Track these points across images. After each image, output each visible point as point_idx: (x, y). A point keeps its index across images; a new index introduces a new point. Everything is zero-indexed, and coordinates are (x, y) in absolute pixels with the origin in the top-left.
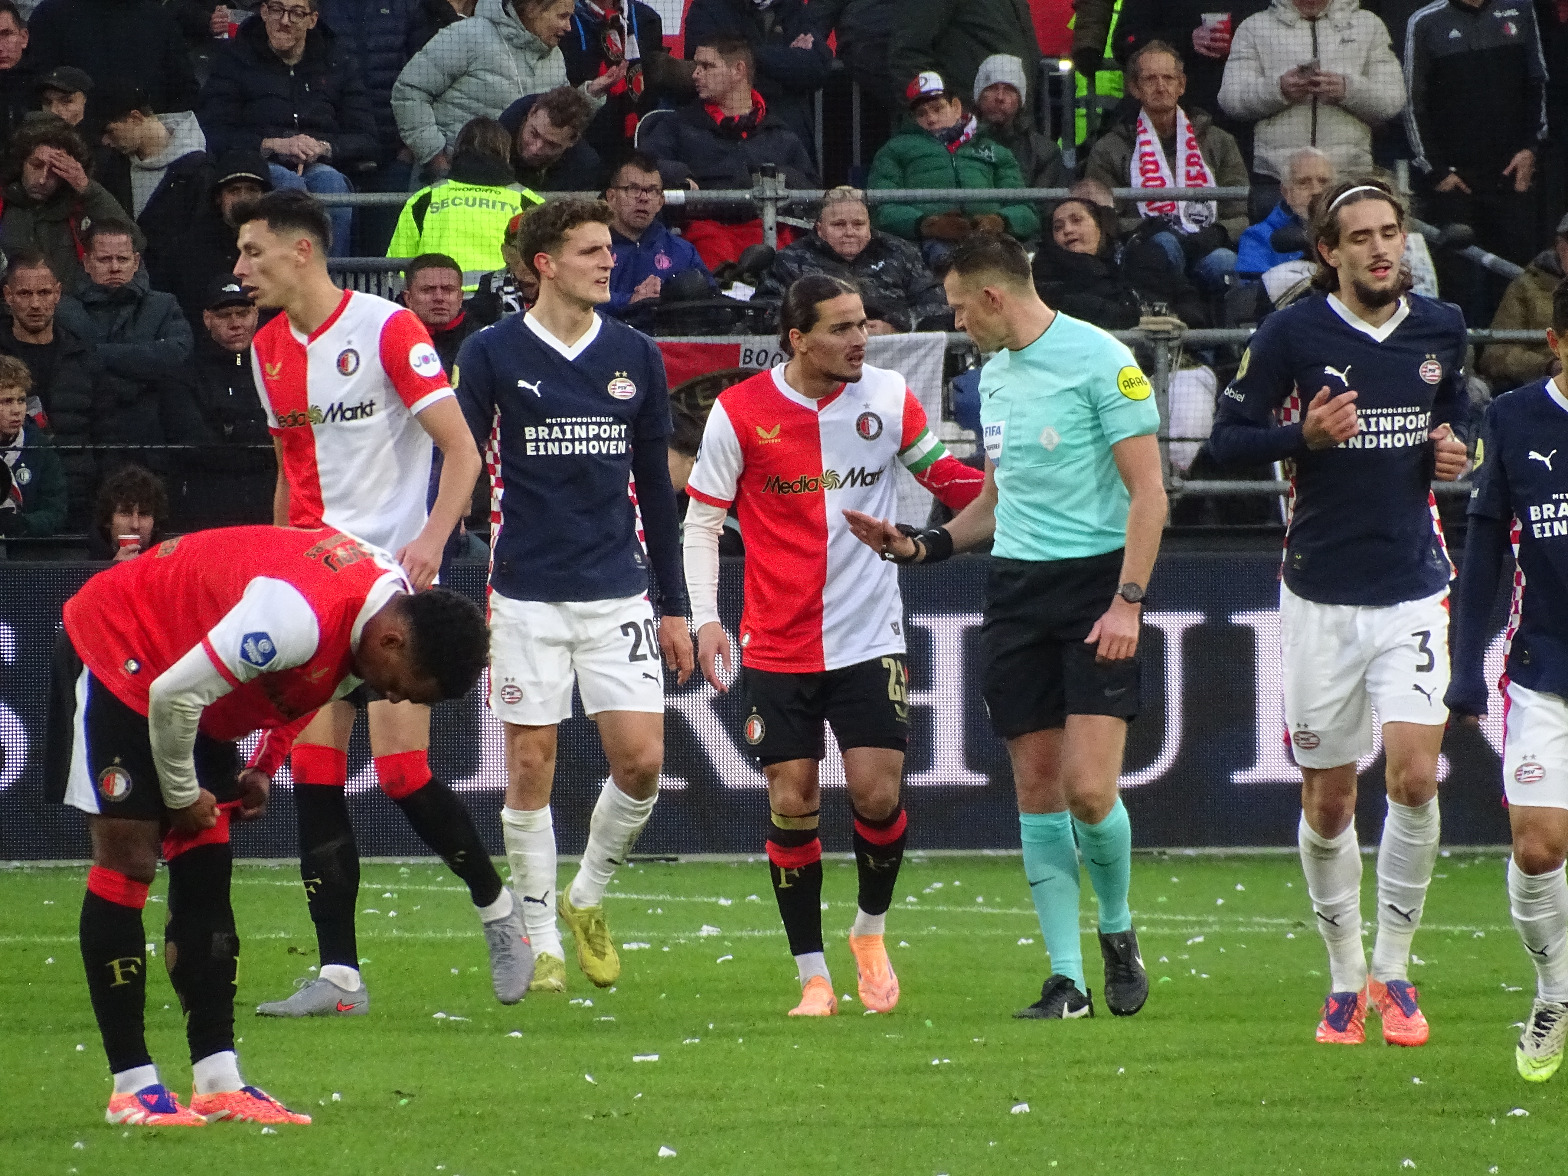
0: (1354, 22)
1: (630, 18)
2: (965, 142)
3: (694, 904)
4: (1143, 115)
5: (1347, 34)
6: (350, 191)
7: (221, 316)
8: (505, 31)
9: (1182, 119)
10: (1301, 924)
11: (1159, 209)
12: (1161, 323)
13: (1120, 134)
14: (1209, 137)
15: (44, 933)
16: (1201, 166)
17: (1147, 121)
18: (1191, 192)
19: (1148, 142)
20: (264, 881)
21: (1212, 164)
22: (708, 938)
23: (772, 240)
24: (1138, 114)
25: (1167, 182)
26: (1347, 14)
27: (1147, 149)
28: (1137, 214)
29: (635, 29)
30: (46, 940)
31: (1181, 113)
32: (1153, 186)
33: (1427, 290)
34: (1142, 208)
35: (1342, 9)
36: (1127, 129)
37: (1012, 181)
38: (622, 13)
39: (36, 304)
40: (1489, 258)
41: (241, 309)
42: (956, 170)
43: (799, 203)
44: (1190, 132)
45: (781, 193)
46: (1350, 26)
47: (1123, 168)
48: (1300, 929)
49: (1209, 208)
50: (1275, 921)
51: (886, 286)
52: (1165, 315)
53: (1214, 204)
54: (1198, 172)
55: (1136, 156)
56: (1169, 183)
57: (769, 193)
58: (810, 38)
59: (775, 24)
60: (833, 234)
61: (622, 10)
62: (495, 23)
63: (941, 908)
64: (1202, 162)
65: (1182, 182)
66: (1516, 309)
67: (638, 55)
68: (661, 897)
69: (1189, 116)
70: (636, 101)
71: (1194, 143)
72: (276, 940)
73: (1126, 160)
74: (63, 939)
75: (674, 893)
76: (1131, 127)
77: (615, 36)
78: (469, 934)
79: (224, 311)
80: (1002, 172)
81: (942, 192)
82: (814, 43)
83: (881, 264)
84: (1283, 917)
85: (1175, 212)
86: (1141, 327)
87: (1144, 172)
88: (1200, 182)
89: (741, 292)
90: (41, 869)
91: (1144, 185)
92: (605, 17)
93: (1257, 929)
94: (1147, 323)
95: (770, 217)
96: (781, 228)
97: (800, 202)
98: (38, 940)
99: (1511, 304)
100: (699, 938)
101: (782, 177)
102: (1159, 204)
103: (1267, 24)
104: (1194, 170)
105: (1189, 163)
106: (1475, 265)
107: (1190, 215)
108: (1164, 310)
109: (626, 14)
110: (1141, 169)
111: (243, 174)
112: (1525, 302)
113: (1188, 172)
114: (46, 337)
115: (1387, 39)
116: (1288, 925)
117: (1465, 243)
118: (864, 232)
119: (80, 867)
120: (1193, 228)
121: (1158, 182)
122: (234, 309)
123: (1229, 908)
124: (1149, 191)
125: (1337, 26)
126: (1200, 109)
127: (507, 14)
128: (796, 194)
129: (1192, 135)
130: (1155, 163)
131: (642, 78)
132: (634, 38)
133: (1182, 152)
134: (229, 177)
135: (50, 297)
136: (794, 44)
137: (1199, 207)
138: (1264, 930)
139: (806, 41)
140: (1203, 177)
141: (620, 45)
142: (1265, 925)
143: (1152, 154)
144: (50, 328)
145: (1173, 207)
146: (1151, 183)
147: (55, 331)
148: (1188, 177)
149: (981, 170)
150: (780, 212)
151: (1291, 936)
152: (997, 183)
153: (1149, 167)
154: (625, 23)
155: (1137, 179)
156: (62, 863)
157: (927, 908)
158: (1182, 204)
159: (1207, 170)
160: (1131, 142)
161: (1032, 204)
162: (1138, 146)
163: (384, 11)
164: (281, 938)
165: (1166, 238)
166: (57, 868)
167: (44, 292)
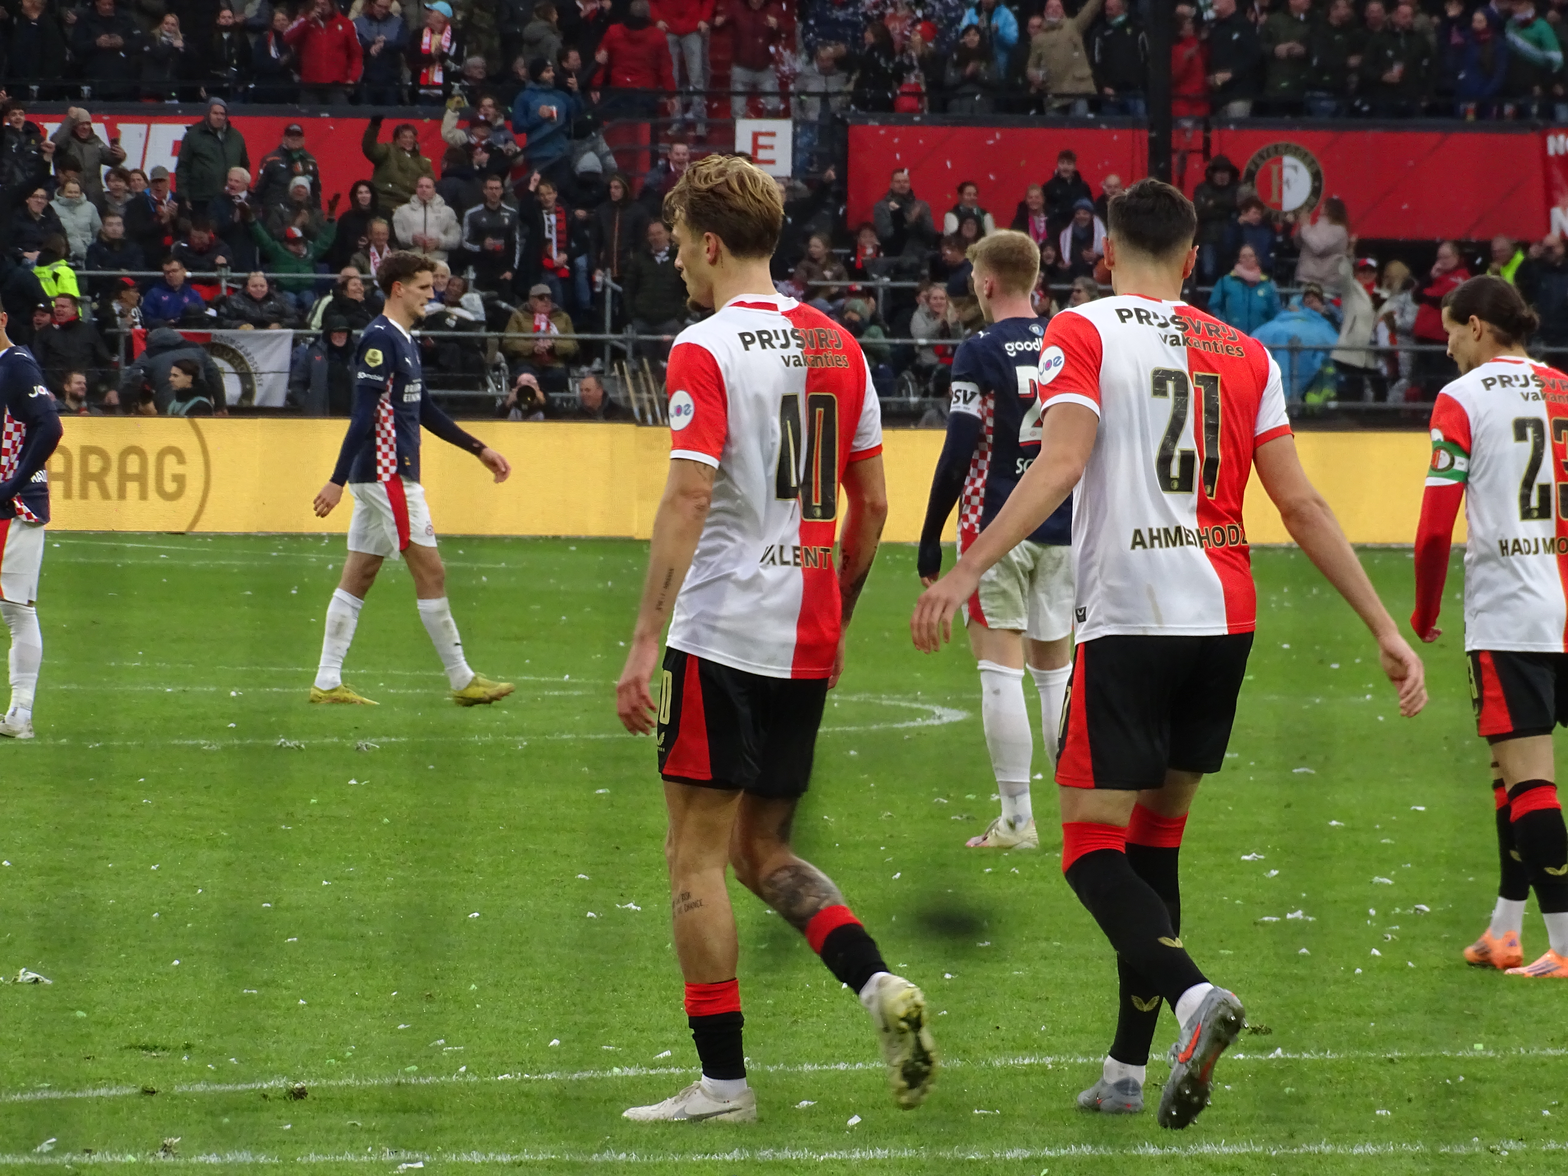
23: (224, 292)
40: (504, 305)
46: (440, 212)
60: (252, 289)
66: (515, 325)
81: (290, 275)
83: (272, 302)
89: (212, 312)
95: (224, 284)
96: (228, 288)
97: (237, 278)
99: (512, 322)
101: (229, 267)
106: (500, 308)
112: (518, 323)
115: (455, 217)
117: (495, 298)
118: (265, 289)
125: (434, 211)
128: (235, 275)
150: (228, 281)
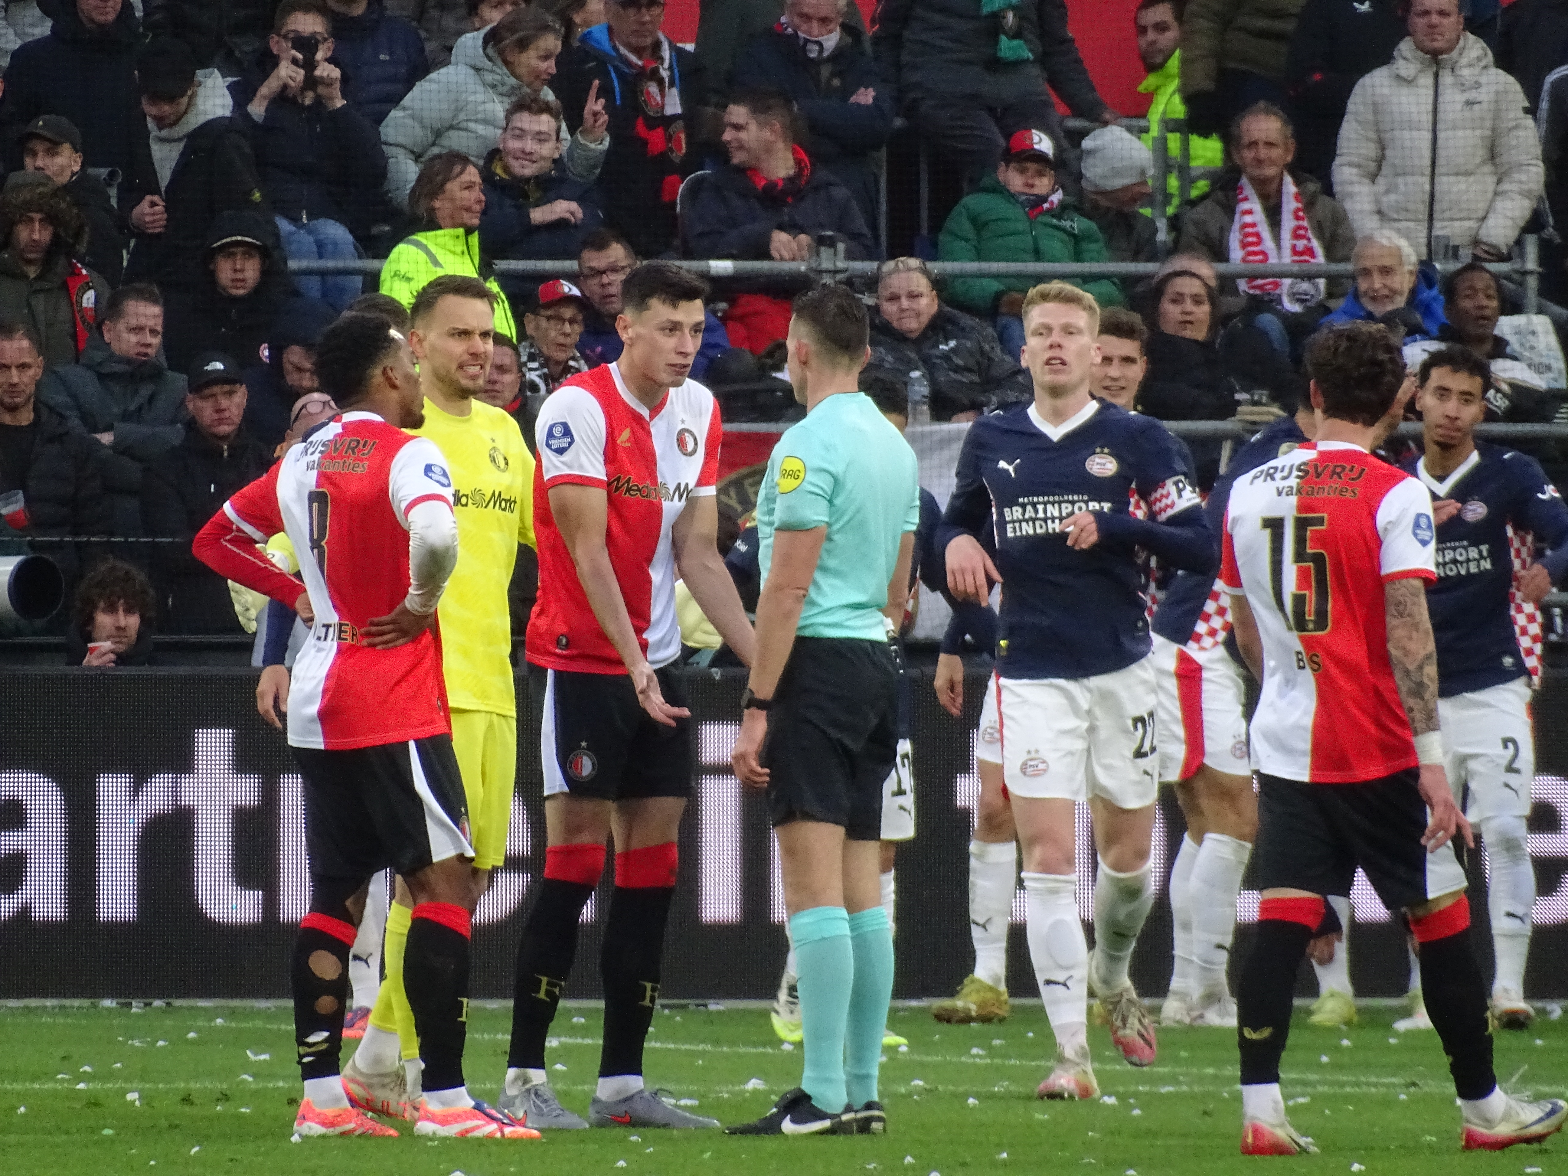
0: (1483, 80)
1: (671, 68)
2: (1048, 210)
3: (740, 1056)
4: (1244, 181)
5: (1472, 95)
6: (360, 257)
7: (205, 398)
8: (489, 78)
9: (1290, 187)
10: (1414, 1084)
11: (1260, 287)
12: (1259, 414)
13: (1218, 202)
14: (1318, 206)
15: (15, 1080)
16: (1309, 240)
17: (1249, 190)
18: (1296, 268)
19: (1250, 212)
20: (259, 1023)
21: (1321, 236)
22: (755, 1092)
24: (1239, 180)
25: (1270, 256)
26: (1477, 70)
27: (1248, 219)
28: (1235, 292)
29: (677, 81)
30: (18, 1087)
31: (1288, 180)
32: (1254, 262)
33: (1556, 380)
34: (1243, 285)
35: (1470, 65)
36: (1227, 197)
37: (1095, 255)
38: (662, 64)
39: (15, 380)
41: (226, 388)
42: (1035, 240)
43: (861, 276)
44: (1298, 201)
45: (841, 265)
46: (1478, 85)
47: (1221, 242)
48: (1413, 1089)
49: (1316, 287)
50: (1385, 1080)
51: (957, 369)
52: (1265, 405)
53: (1322, 282)
54: (1306, 246)
55: (1236, 226)
56: (1273, 260)
57: (826, 265)
58: (871, 92)
59: (833, 75)
61: (661, 59)
62: (477, 70)
63: (1013, 1062)
64: (1310, 234)
65: (1287, 258)
67: (679, 110)
68: (701, 1047)
69: (1298, 182)
70: (677, 161)
71: (1301, 214)
72: (273, 1089)
73: (1224, 231)
74: (36, 1086)
75: (717, 1042)
76: (1231, 194)
77: (653, 88)
78: (489, 1086)
79: (207, 392)
80: (1085, 245)
81: (1020, 266)
82: (875, 99)
83: (952, 343)
84: (1394, 1075)
85: (1278, 291)
86: (1238, 417)
87: (1244, 245)
88: (1307, 258)
90: (11, 1008)
91: (1244, 260)
92: (643, 68)
93: (1365, 1089)
94: (1246, 414)
98: (9, 1087)
100: (745, 1091)
101: (841, 246)
102: (1260, 282)
103: (1386, 82)
104: (1301, 244)
105: (1296, 236)
107: (1294, 294)
108: (1264, 399)
109: (666, 64)
110: (1242, 242)
111: (239, 238)
113: (1294, 247)
114: (26, 417)
115: (1521, 99)
116: (1399, 1085)
118: (925, 305)
119: (53, 1007)
120: (1297, 308)
121: (1260, 257)
122: (216, 389)
123: (1336, 1066)
124: (1250, 268)
125: (1463, 85)
126: (1307, 175)
127: (489, 58)
129: (1300, 205)
130: (1257, 235)
131: (683, 136)
132: (675, 91)
133: (1288, 223)
134: (224, 241)
135: (31, 372)
136: (853, 99)
137: (1305, 286)
138: (1373, 1090)
139: (866, 96)
140: (1310, 252)
141: (659, 98)
142: (1375, 1085)
143: (1253, 225)
144: (31, 406)
145: (1277, 285)
146: (1251, 258)
147: (36, 410)
148: (1295, 252)
149: (1062, 241)
151: (1403, 1097)
152: (1078, 257)
153: (1251, 240)
154: (665, 74)
155: (1236, 253)
156: (33, 1002)
157: (997, 1061)
158: (1287, 282)
159: (1315, 244)
160: (1230, 210)
161: (1116, 280)
162: (1237, 217)
163: (382, 57)
164: (278, 1088)
165: (1268, 321)
166: (27, 1008)
167: (23, 366)
